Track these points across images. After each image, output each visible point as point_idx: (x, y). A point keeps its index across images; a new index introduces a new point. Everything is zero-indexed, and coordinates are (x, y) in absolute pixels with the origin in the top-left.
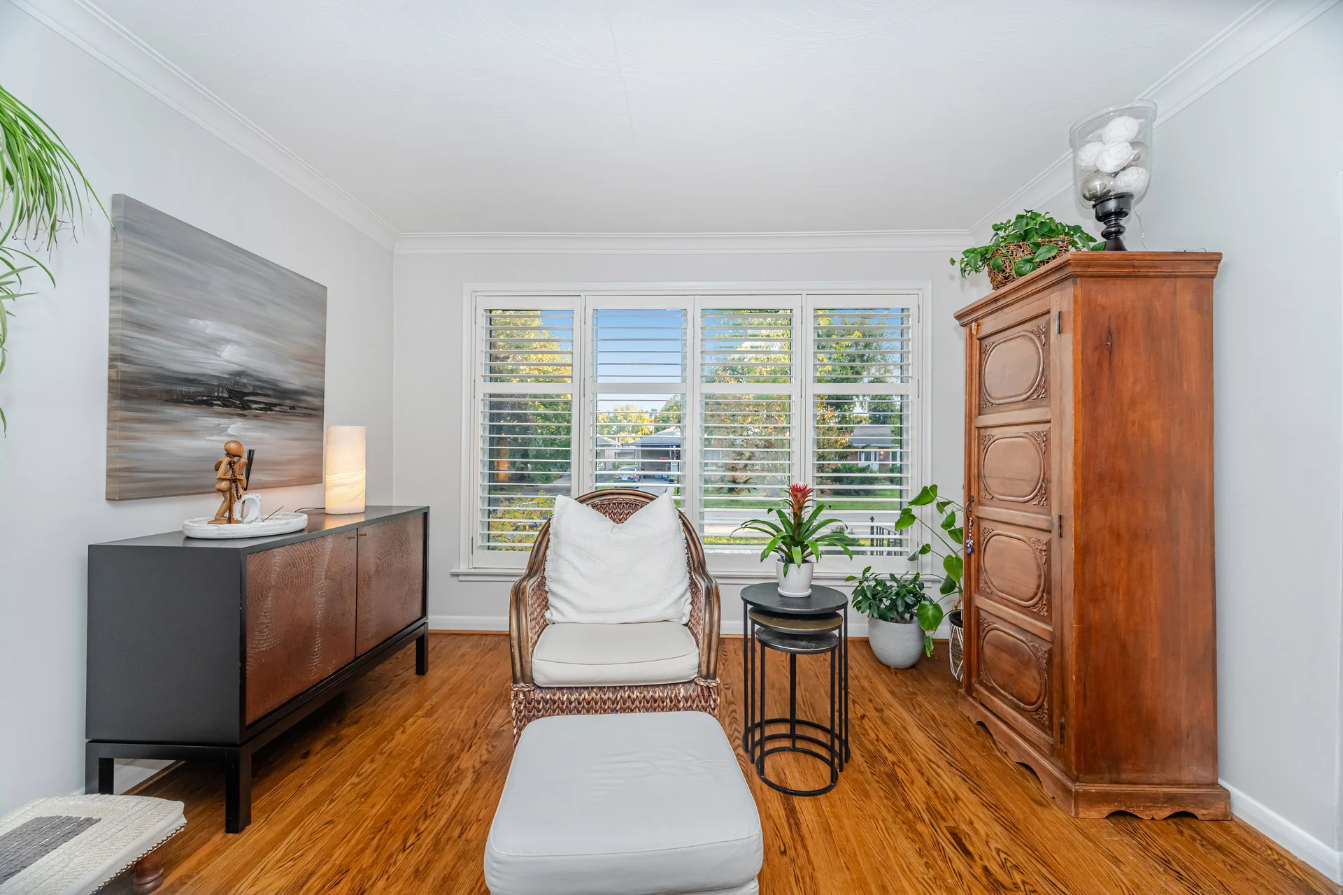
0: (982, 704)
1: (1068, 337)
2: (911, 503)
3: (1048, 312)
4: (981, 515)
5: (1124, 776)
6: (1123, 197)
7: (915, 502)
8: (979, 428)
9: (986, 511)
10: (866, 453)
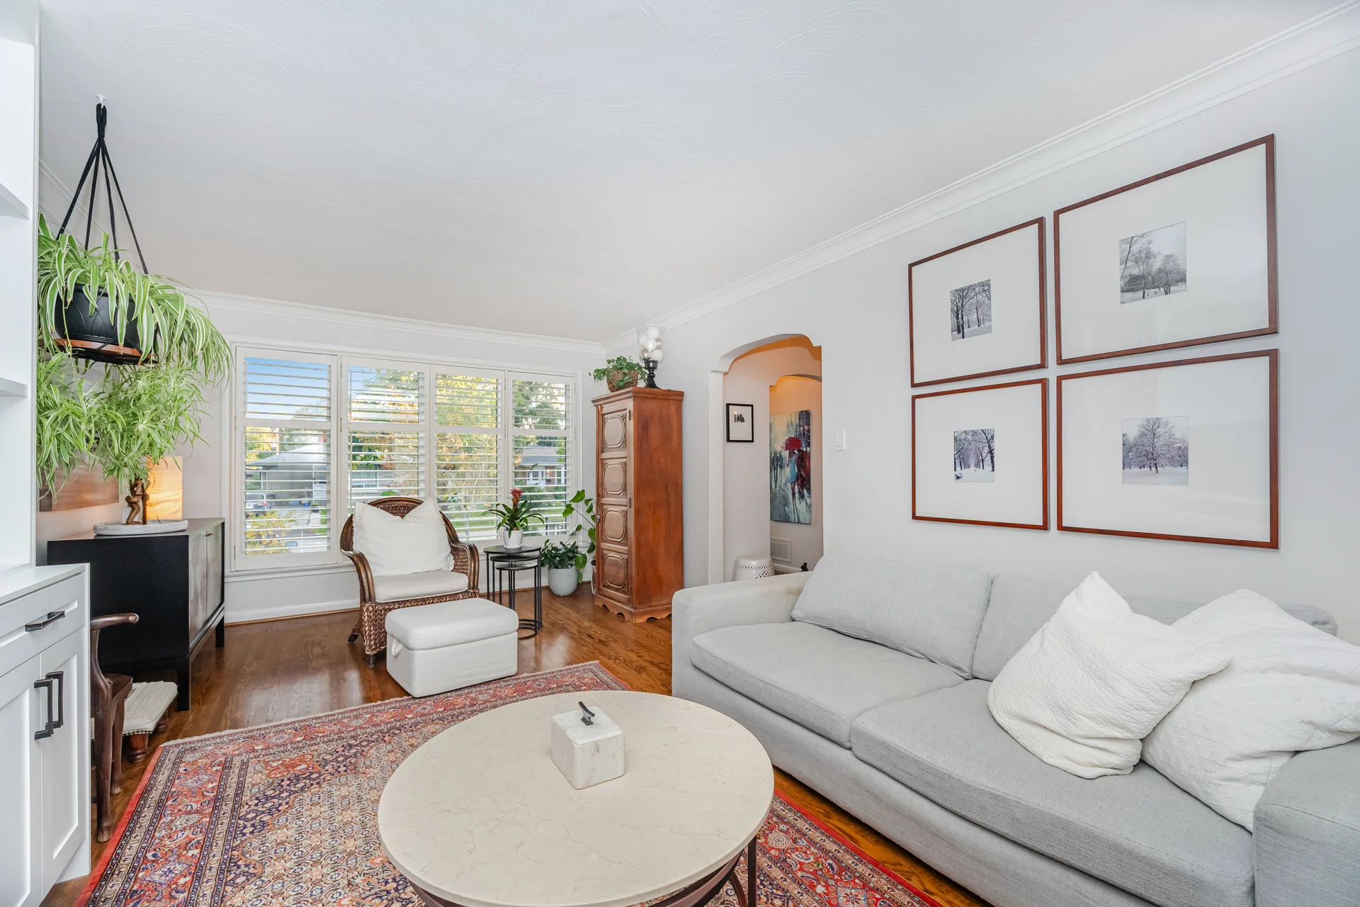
0: (605, 596)
1: (632, 421)
2: (571, 501)
3: (626, 409)
4: (603, 502)
5: (653, 604)
6: (655, 362)
7: (573, 500)
8: (602, 459)
9: (605, 500)
10: (533, 472)
